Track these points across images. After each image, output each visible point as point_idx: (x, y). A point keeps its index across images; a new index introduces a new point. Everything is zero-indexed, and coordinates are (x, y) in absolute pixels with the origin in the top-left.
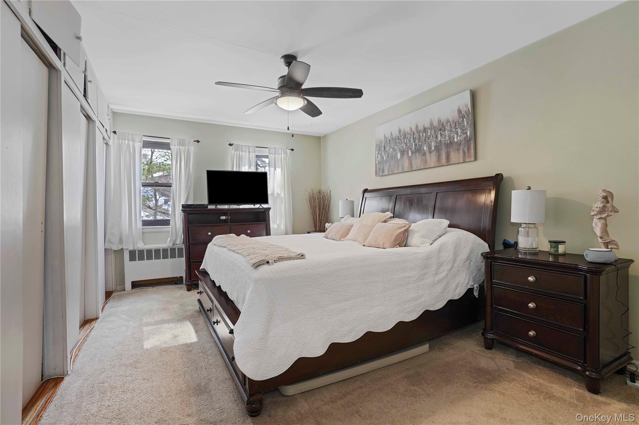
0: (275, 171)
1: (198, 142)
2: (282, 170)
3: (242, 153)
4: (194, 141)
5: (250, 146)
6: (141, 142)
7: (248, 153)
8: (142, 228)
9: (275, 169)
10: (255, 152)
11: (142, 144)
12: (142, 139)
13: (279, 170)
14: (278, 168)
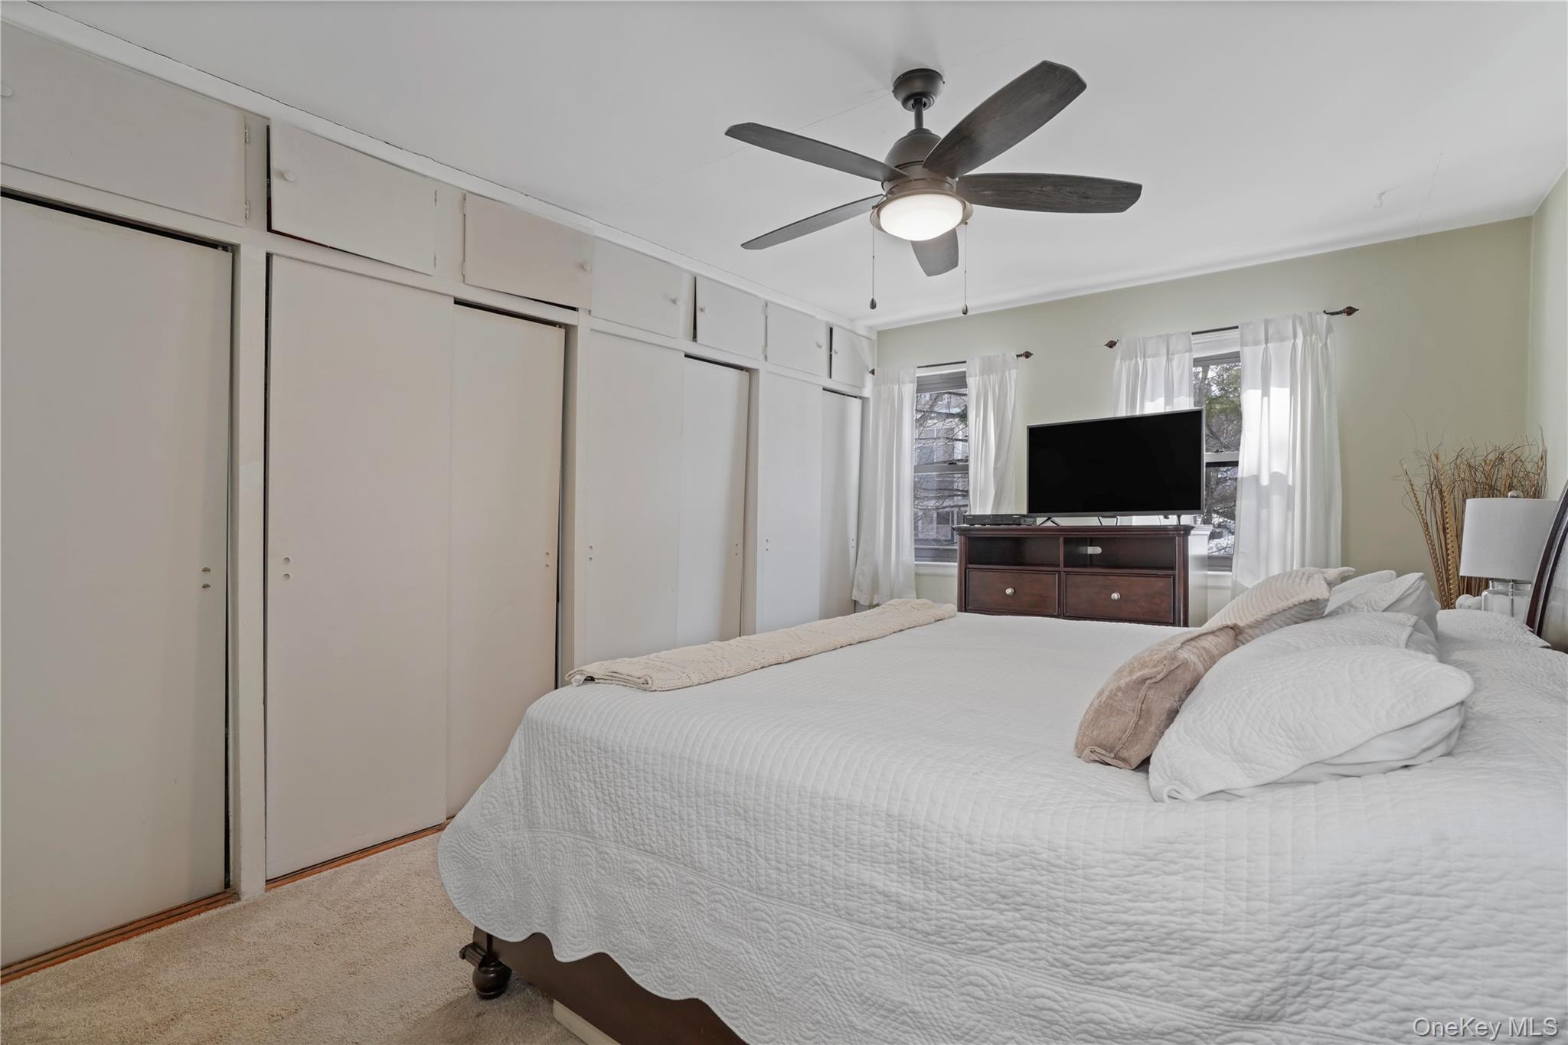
0: (1265, 399)
1: (1028, 355)
2: (1293, 392)
3: (1145, 363)
4: (1018, 356)
5: (1171, 335)
6: (913, 382)
7: (1165, 358)
8: (916, 565)
9: (1266, 393)
10: (1190, 350)
11: (916, 385)
12: (915, 374)
13: (1280, 395)
14: (1281, 385)
